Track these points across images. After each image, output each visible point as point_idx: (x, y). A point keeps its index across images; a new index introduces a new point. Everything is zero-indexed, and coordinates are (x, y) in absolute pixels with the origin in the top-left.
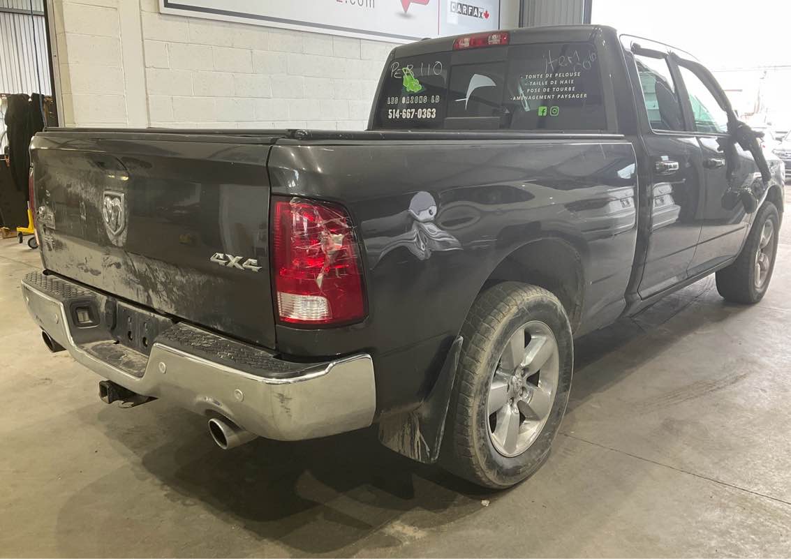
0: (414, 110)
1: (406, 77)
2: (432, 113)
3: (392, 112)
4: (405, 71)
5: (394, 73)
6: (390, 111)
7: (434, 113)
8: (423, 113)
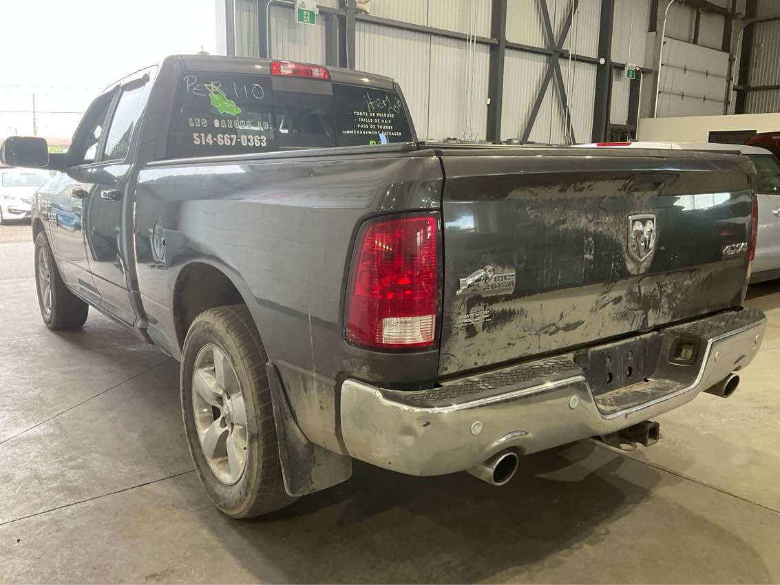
0: (235, 136)
1: (212, 95)
2: (261, 141)
3: (200, 137)
4: (210, 88)
5: (191, 88)
6: (195, 135)
7: (264, 141)
8: (249, 140)
